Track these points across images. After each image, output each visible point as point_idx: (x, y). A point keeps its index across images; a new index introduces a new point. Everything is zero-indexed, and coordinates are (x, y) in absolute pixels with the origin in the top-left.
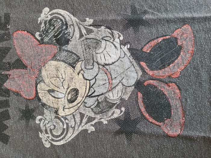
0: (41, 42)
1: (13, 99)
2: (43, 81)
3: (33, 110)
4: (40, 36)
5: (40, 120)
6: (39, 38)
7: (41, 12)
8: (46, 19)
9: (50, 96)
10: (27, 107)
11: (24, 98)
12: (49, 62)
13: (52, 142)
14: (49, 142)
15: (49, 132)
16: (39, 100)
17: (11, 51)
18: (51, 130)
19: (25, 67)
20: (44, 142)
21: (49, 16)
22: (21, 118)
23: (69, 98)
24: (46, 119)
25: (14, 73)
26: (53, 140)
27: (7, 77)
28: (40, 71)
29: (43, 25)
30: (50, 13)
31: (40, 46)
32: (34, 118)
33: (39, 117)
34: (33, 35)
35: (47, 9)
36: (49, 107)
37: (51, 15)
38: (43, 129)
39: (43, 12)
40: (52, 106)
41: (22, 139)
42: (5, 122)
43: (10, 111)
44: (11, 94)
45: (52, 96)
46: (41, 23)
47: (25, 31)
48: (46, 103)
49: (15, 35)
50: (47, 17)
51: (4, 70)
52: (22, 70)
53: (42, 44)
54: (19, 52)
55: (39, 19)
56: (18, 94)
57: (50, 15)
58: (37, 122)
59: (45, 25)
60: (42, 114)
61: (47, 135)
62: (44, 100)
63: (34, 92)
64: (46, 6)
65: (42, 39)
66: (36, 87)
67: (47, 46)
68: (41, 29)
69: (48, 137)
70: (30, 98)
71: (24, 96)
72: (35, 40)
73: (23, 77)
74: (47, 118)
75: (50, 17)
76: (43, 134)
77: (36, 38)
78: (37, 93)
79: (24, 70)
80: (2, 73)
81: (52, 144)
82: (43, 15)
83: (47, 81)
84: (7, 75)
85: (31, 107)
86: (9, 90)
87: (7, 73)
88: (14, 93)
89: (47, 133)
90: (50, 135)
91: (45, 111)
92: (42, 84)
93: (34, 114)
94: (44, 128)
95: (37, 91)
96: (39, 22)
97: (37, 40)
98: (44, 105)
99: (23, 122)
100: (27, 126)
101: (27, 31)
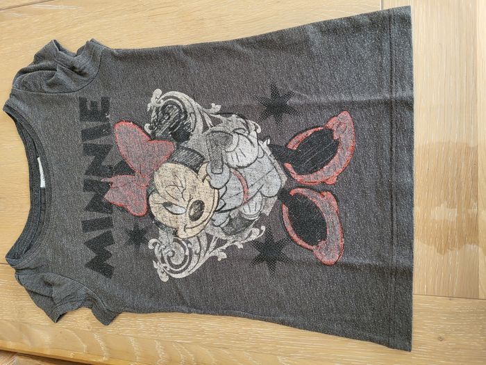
0: (153, 137)
1: (117, 217)
2: (156, 191)
3: (145, 231)
4: (151, 128)
5: (154, 244)
6: (149, 132)
7: (151, 95)
8: (158, 105)
9: (164, 210)
10: (136, 226)
11: (132, 215)
12: (164, 165)
13: (171, 274)
14: (167, 275)
15: (166, 261)
16: (152, 217)
17: (113, 150)
18: (169, 258)
19: (131, 172)
20: (160, 274)
21: (162, 101)
22: (129, 243)
23: (191, 214)
24: (161, 242)
25: (118, 180)
26: (171, 271)
27: (108, 186)
28: (152, 177)
29: (154, 113)
30: (163, 97)
31: (150, 143)
32: (146, 242)
33: (153, 241)
34: (142, 128)
35: (158, 92)
36: (166, 226)
37: (164, 99)
38: (159, 256)
39: (154, 96)
40: (169, 224)
41: (131, 271)
42: (107, 248)
43: (114, 233)
44: (115, 209)
45: (169, 212)
46: (151, 111)
47: (130, 122)
48: (161, 221)
49: (117, 127)
50: (159, 103)
51: (104, 176)
52: (128, 176)
53: (154, 139)
54: (122, 150)
55: (149, 105)
56: (123, 209)
57: (163, 99)
58: (151, 247)
59: (157, 114)
60: (157, 236)
61: (164, 265)
62: (159, 217)
63: (145, 207)
64: (157, 87)
65: (154, 133)
66: (148, 199)
67: (160, 142)
68: (152, 119)
69: (166, 267)
70: (141, 214)
71: (131, 211)
72: (143, 134)
73: (130, 186)
74: (164, 242)
75: (163, 103)
76: (158, 263)
77: (145, 132)
78: (149, 207)
79: (131, 177)
80: (102, 181)
81: (170, 276)
82: (153, 100)
83: (161, 190)
84: (108, 183)
85: (142, 226)
86: (111, 204)
87: (108, 180)
88: (118, 207)
89: (163, 262)
90: (168, 265)
91: (161, 232)
92: (155, 195)
93: (146, 236)
94: (160, 255)
95: (148, 205)
96: (149, 109)
97: (147, 134)
98: (158, 224)
99: (132, 248)
100: (137, 253)
101: (133, 123)
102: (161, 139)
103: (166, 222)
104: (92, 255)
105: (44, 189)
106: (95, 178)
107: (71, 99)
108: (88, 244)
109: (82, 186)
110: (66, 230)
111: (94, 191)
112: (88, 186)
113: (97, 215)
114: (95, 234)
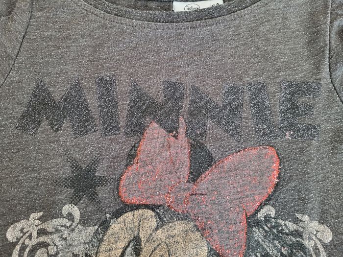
0: (252, 222)
1: (119, 145)
2: (161, 224)
3: (93, 198)
4: (267, 219)
5: (70, 217)
6: (261, 215)
7: (322, 221)
8: (305, 236)
9: (126, 241)
10: (103, 181)
11: (122, 174)
12: (205, 244)
13: (18, 247)
14: (18, 239)
15: (41, 239)
16: (117, 214)
17: (232, 142)
18: (45, 245)
19: (195, 176)
20: (19, 225)
21: (313, 243)
22: (76, 167)
24: (73, 230)
25: (181, 149)
26: (23, 249)
27: (172, 130)
28: (185, 217)
29: (291, 226)
30: (319, 246)
31: (242, 217)
32: (75, 200)
33: (76, 212)
34: (267, 201)
36: (101, 241)
37: (316, 248)
38: (49, 226)
40: (103, 247)
41: (27, 168)
42: (67, 124)
43: (91, 137)
44: (133, 141)
45: (125, 249)
46: (296, 221)
47: (279, 178)
48: (109, 232)
49: (271, 152)
50: (310, 239)
51: (189, 123)
52: (187, 169)
54: (231, 161)
55: (306, 218)
56: (131, 157)
57: (315, 244)
58: (66, 209)
59: (292, 233)
60: (85, 221)
61: (35, 234)
62: (116, 226)
63: (135, 201)
64: (335, 233)
65: (258, 223)
66: (147, 207)
67: (243, 236)
68: (282, 222)
69: (30, 237)
70: (122, 190)
71: (128, 173)
72: (258, 204)
73: (171, 173)
74: (74, 235)
75: (309, 245)
76: (38, 222)
77: (261, 206)
78: (133, 207)
79: (186, 175)
80: (181, 118)
81: (14, 245)
82: (314, 225)
83: (161, 234)
84: (176, 129)
85: (103, 192)
86: (142, 134)
87: (182, 131)
88: (134, 147)
89: (42, 232)
90: (34, 241)
91: (91, 229)
92: (154, 223)
93: (85, 200)
94: (50, 229)
95: (138, 207)
96: (299, 216)
97: (257, 211)
98: (105, 226)
99: (66, 172)
100: (57, 183)
101: (277, 185)
102: (249, 239)
103: (109, 241)
104: (58, 93)
105: (170, 8)
106: (186, 105)
107: (318, 68)
108: (77, 86)
109: (173, 80)
110: (101, 45)
111: (165, 103)
112: (174, 90)
113: (124, 105)
114: (92, 101)
